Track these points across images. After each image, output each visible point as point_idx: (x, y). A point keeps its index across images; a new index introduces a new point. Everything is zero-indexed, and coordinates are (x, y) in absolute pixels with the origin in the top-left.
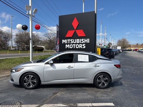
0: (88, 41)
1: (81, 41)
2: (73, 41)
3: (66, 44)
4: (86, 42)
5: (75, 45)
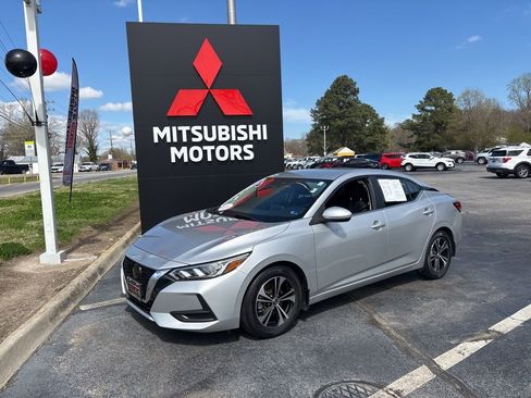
0: (261, 132)
1: (238, 135)
2: (202, 132)
3: (172, 144)
4: (255, 136)
5: (213, 147)
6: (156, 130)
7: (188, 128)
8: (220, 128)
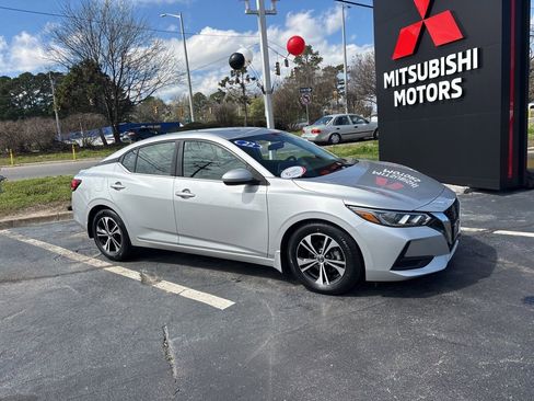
0: (471, 59)
1: (447, 67)
2: (415, 71)
4: (464, 65)
5: (424, 87)
7: (406, 69)
8: (431, 62)
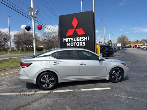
5: (76, 43)
6: (64, 39)
7: (70, 38)
